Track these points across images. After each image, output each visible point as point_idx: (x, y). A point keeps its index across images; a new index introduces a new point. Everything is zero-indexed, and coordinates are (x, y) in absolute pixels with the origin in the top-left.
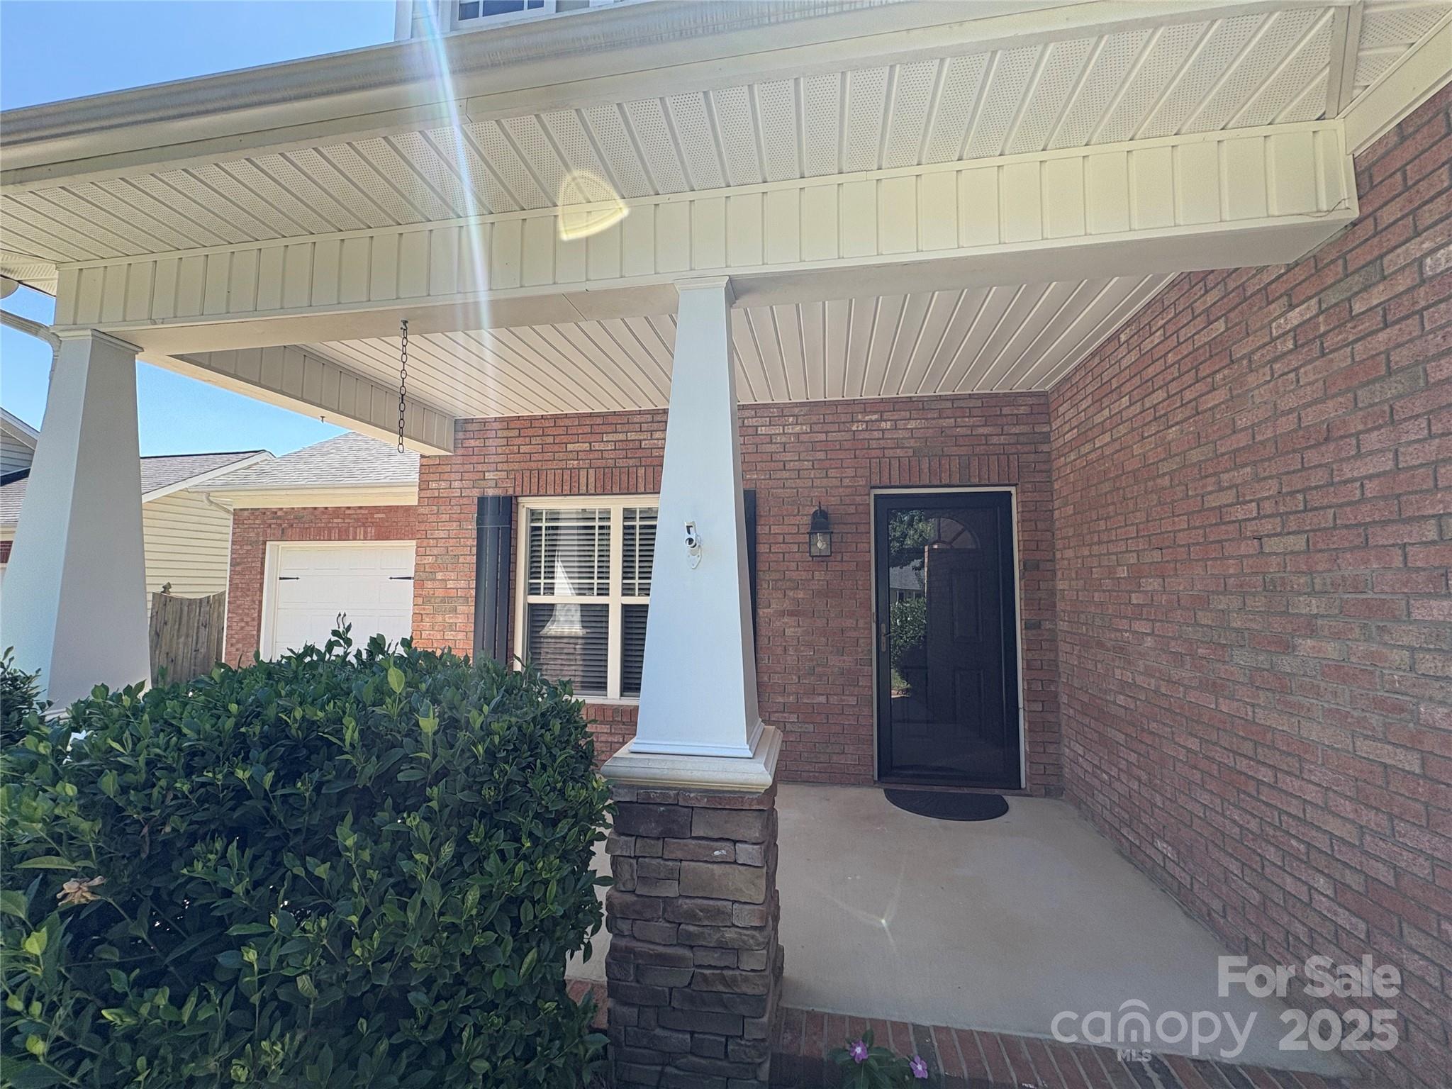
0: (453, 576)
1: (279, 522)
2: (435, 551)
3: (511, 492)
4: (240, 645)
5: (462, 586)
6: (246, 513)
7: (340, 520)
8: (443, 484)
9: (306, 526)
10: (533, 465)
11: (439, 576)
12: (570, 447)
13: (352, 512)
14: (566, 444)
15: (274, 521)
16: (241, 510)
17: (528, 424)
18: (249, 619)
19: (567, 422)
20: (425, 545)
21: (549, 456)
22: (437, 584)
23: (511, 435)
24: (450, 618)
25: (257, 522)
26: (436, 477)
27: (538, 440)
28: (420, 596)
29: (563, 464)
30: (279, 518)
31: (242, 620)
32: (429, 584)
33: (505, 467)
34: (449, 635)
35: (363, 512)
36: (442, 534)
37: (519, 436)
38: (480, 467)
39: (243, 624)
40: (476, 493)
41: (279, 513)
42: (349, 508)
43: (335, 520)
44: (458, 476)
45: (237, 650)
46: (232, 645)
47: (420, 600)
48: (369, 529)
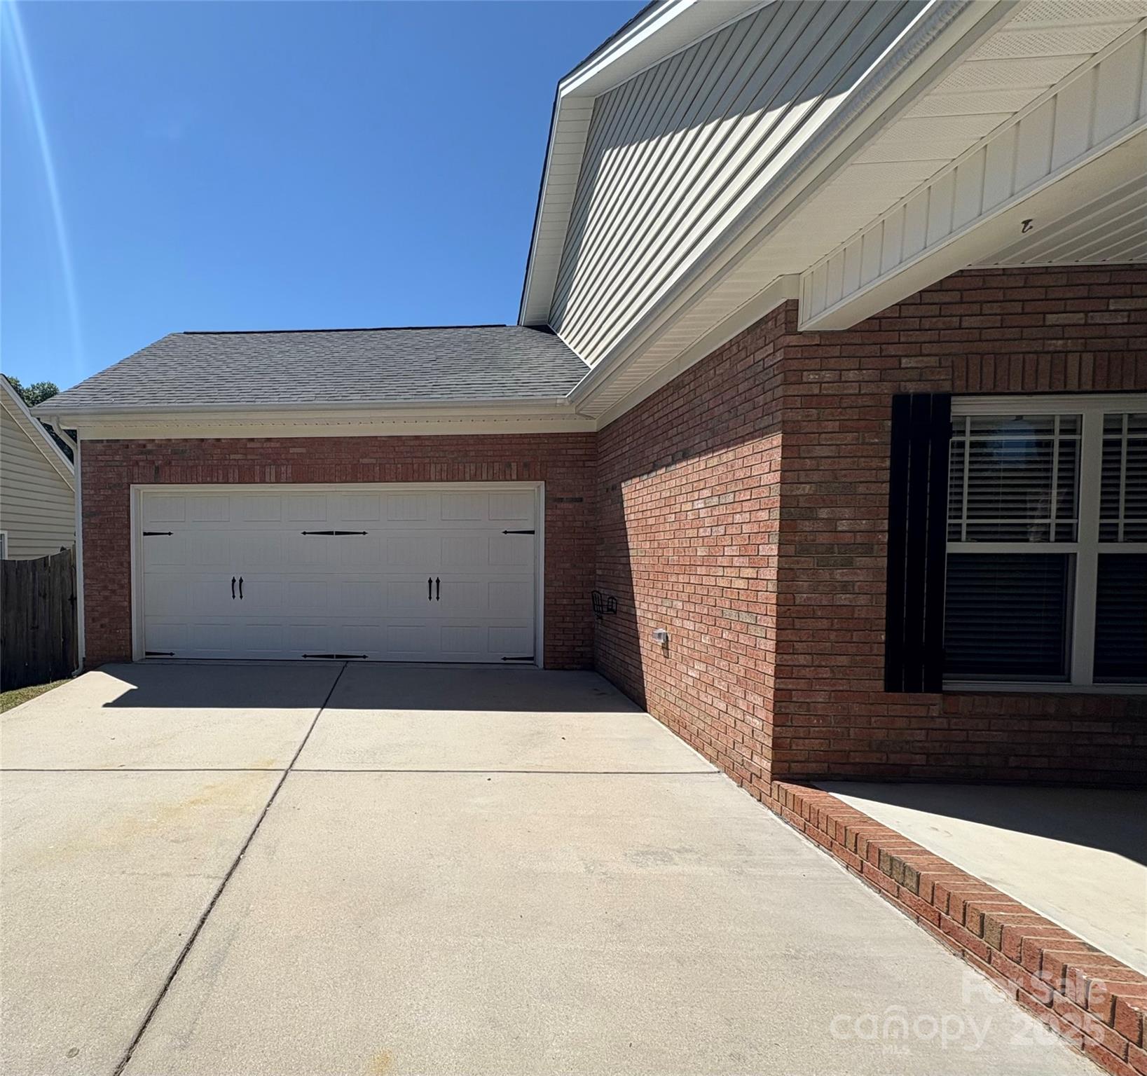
0: (847, 513)
1: (149, 457)
2: (816, 477)
3: (946, 387)
4: (106, 621)
5: (863, 528)
6: (99, 446)
7: (239, 457)
8: (828, 376)
9: (191, 463)
10: (985, 347)
11: (824, 513)
12: (1051, 319)
13: (258, 445)
14: (1044, 313)
15: (144, 457)
16: (92, 441)
17: (978, 282)
18: (116, 587)
19: (1048, 280)
20: (796, 466)
21: (1011, 334)
22: (820, 526)
23: (947, 299)
24: (842, 575)
25: (117, 458)
26: (814, 364)
27: (996, 308)
28: (790, 543)
29: (1037, 346)
30: (150, 452)
31: (105, 588)
32: (807, 526)
33: (935, 349)
34: (843, 599)
35: (273, 445)
36: (825, 452)
37: (962, 302)
38: (892, 350)
39: (107, 593)
40: (887, 388)
41: (149, 447)
42: (252, 440)
43: (232, 457)
44: (854, 363)
45: (102, 626)
46: (94, 620)
47: (791, 549)
48: (283, 469)
